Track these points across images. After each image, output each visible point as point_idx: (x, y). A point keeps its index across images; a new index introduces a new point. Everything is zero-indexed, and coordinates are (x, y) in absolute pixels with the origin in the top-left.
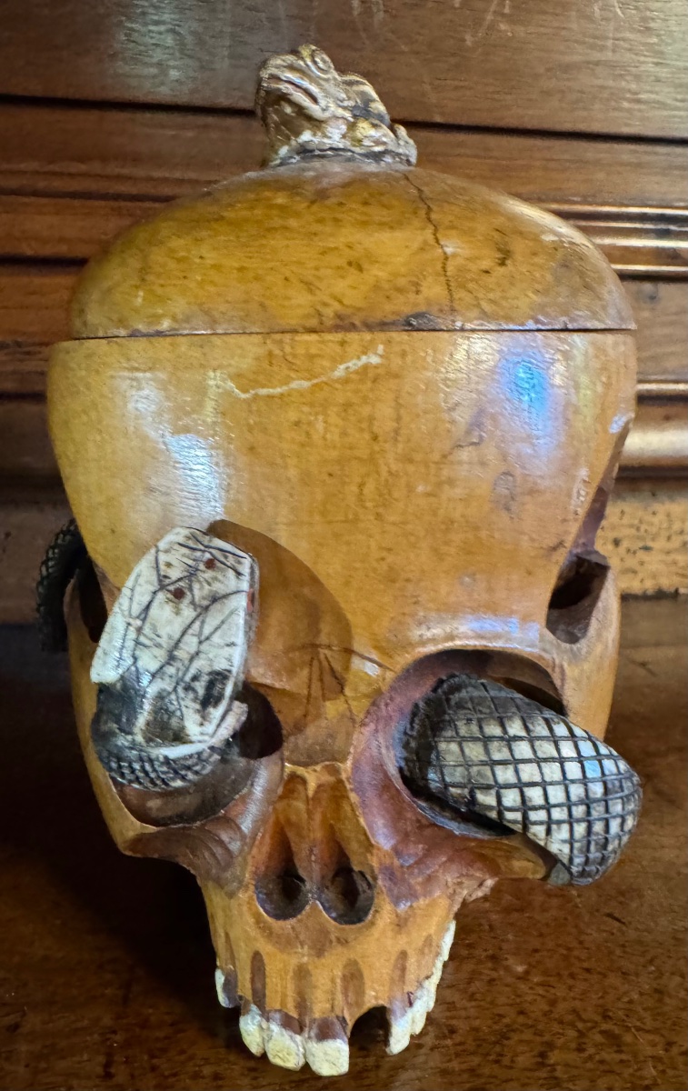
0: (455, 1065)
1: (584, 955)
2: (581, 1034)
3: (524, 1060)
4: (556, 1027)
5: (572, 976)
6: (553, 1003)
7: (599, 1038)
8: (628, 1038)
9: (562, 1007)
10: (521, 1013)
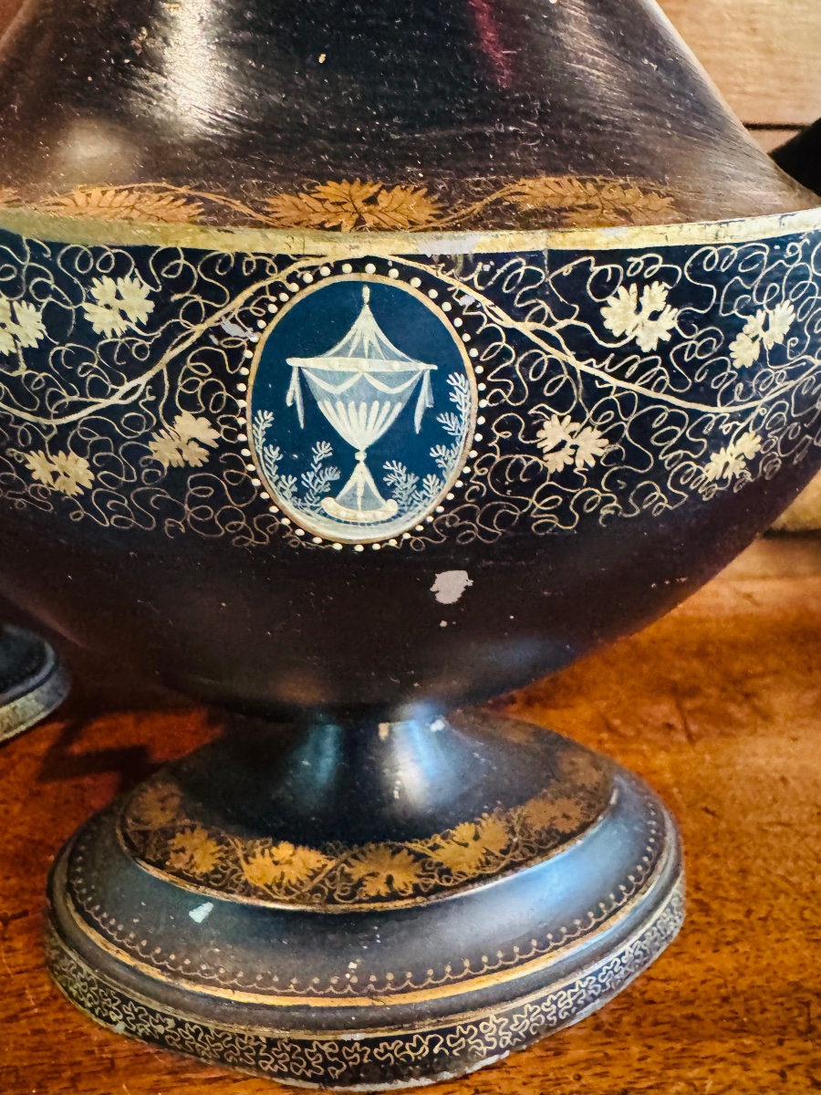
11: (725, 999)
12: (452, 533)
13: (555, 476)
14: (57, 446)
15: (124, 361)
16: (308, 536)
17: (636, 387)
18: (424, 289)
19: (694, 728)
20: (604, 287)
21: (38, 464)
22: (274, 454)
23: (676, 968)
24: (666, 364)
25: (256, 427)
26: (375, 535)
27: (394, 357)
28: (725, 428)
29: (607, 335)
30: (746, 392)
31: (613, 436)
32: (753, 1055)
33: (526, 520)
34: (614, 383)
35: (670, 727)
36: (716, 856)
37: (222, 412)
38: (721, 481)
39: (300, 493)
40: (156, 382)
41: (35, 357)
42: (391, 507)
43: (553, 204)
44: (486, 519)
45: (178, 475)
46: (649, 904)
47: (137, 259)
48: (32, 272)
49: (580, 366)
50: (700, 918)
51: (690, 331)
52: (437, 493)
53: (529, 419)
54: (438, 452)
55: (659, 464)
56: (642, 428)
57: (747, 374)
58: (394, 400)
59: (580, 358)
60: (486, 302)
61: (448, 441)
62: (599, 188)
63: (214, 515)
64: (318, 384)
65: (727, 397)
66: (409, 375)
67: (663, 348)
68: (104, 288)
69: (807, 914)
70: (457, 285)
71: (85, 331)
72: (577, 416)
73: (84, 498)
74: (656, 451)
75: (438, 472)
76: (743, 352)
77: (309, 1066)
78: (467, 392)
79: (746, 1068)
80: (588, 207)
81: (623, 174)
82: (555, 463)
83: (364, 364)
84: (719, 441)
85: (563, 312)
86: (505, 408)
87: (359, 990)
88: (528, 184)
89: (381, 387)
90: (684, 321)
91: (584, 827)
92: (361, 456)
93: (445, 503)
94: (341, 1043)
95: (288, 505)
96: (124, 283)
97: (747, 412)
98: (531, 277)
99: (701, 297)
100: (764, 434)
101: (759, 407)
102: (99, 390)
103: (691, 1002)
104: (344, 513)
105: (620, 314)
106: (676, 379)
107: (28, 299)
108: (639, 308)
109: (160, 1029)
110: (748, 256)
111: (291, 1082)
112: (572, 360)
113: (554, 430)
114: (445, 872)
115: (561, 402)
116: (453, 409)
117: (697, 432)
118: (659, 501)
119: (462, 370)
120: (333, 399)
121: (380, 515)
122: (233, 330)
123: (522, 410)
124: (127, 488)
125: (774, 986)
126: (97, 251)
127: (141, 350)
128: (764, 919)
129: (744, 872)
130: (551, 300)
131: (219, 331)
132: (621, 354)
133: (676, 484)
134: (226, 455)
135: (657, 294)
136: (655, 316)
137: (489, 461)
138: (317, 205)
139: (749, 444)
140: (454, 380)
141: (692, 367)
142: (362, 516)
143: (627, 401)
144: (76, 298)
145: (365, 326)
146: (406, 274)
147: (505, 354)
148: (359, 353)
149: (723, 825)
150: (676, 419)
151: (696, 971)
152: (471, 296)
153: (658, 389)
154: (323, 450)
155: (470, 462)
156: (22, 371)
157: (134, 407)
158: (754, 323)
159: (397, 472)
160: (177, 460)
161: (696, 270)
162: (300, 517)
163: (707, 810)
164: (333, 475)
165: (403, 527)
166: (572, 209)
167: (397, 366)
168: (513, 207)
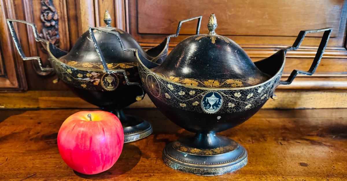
11: (250, 171)
12: (219, 113)
13: (230, 108)
14: (184, 103)
15: (192, 97)
16: (206, 112)
17: (237, 100)
18: (219, 93)
19: (253, 141)
20: (234, 93)
21: (181, 104)
22: (204, 105)
23: (245, 168)
24: (240, 98)
25: (202, 103)
26: (212, 112)
27: (215, 98)
28: (247, 104)
29: (235, 96)
30: (249, 101)
31: (235, 104)
32: (253, 176)
33: (227, 112)
34: (235, 100)
35: (250, 141)
36: (253, 157)
37: (200, 101)
38: (247, 109)
39: (206, 108)
40: (194, 99)
41: (183, 96)
42: (214, 110)
43: (230, 83)
44: (223, 111)
45: (195, 106)
46: (242, 160)
47: (195, 89)
48: (185, 89)
49: (232, 99)
50: (249, 163)
51: (242, 96)
52: (218, 109)
53: (227, 103)
54: (219, 105)
55: (240, 107)
56: (238, 104)
57: (248, 99)
58: (215, 101)
59: (232, 98)
60: (224, 94)
61: (220, 105)
62: (235, 81)
63: (197, 110)
64: (209, 100)
65: (247, 101)
66: (216, 99)
67: (240, 97)
68: (191, 91)
69: (264, 164)
70: (221, 92)
71: (189, 94)
72: (232, 103)
73: (185, 108)
74: (240, 106)
75: (219, 107)
76: (248, 97)
77: (200, 172)
78: (222, 101)
79: (251, 177)
80: (234, 83)
81: (237, 79)
82: (230, 107)
83: (213, 98)
84: (246, 105)
85: (230, 94)
86: (225, 102)
87: (206, 164)
88: (228, 80)
89: (214, 100)
90: (242, 95)
91: (233, 150)
92: (212, 106)
93: (219, 110)
94: (204, 170)
95: (204, 109)
96: (193, 91)
97: (249, 103)
98: (228, 92)
99: (244, 93)
100: (252, 104)
101: (251, 102)
102: (189, 99)
103: (246, 171)
104: (209, 110)
105: (236, 95)
106: (241, 100)
107: (184, 91)
108: (237, 94)
109: (181, 168)
110: (247, 90)
111: (197, 174)
112: (231, 98)
113: (230, 104)
114: (216, 153)
115: (230, 102)
116: (220, 102)
117: (244, 104)
118: (240, 110)
119: (221, 99)
120: (210, 101)
121: (213, 111)
122: (202, 95)
123: (227, 102)
124: (189, 107)
125: (257, 170)
126: (191, 89)
127: (193, 96)
128: (258, 164)
129: (257, 159)
130: (229, 94)
131: (201, 95)
132: (236, 98)
133: (242, 109)
134: (199, 105)
135: (239, 93)
136: (239, 95)
137: (223, 106)
138: (208, 83)
139: (250, 105)
140: (221, 100)
141: (243, 99)
142: (211, 111)
143: (237, 102)
144: (189, 92)
145: (213, 95)
146: (217, 92)
147: (225, 98)
148: (212, 97)
149: (255, 154)
150: (242, 103)
151: (247, 169)
152: (222, 93)
153: (240, 100)
154: (208, 105)
155: (222, 106)
156: (182, 97)
157: (192, 100)
158: (249, 95)
159: (215, 107)
160: (195, 105)
161: (243, 91)
162: (205, 110)
163: (253, 152)
164: (209, 107)
165: (215, 112)
166: (232, 84)
167: (216, 98)
168: (227, 83)
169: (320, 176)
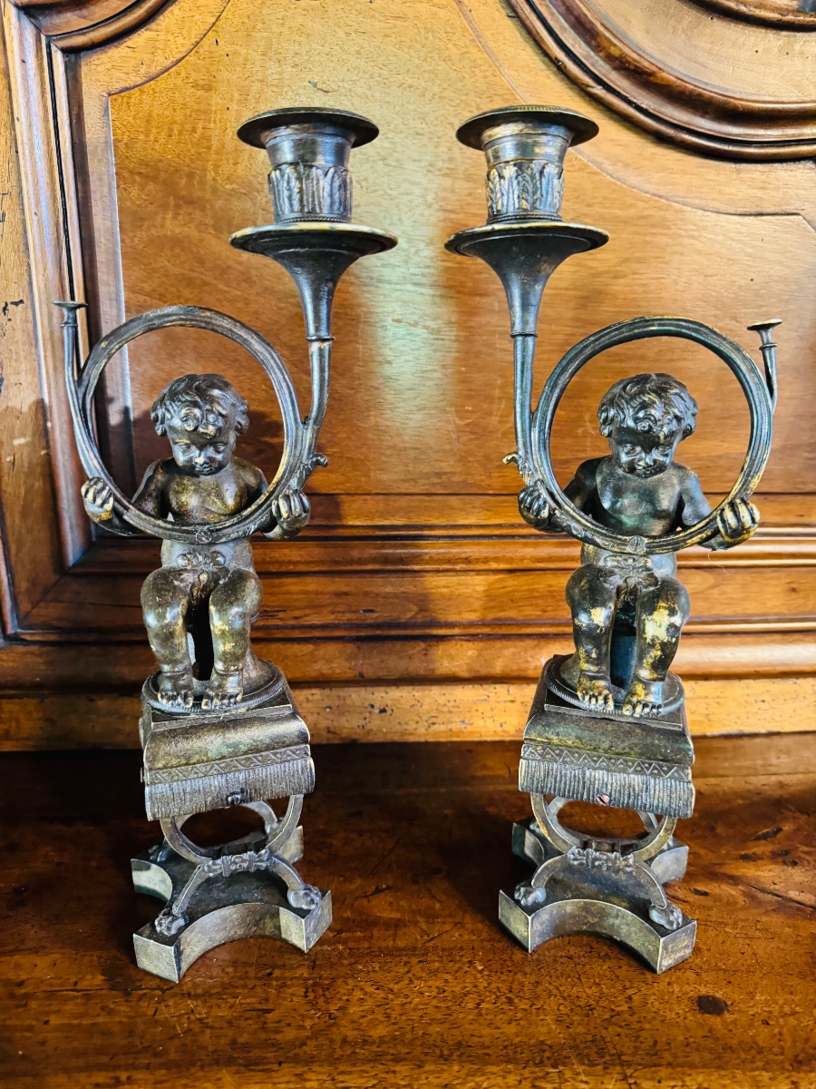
0: (442, 1005)
1: (510, 964)
2: (498, 997)
3: (470, 1005)
4: (487, 994)
5: (502, 973)
6: (489, 984)
7: (504, 1000)
8: (516, 1001)
9: (493, 986)
10: (475, 986)
169: (767, 1063)
